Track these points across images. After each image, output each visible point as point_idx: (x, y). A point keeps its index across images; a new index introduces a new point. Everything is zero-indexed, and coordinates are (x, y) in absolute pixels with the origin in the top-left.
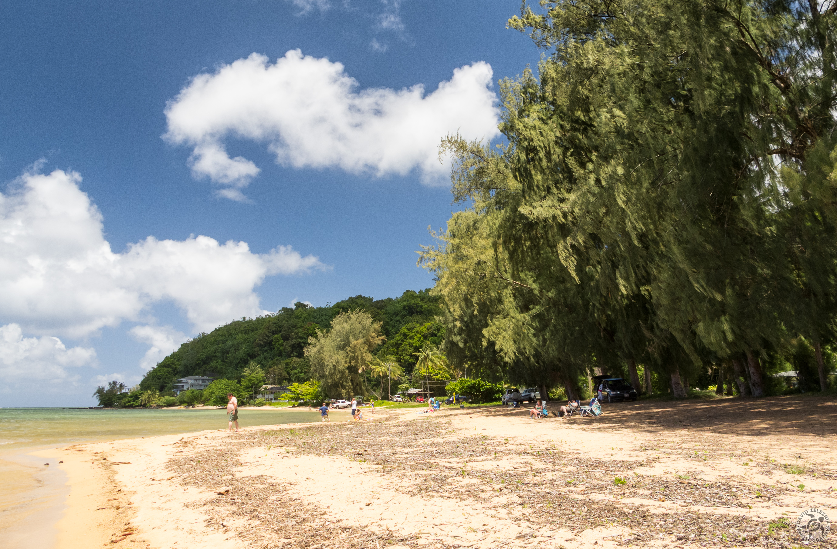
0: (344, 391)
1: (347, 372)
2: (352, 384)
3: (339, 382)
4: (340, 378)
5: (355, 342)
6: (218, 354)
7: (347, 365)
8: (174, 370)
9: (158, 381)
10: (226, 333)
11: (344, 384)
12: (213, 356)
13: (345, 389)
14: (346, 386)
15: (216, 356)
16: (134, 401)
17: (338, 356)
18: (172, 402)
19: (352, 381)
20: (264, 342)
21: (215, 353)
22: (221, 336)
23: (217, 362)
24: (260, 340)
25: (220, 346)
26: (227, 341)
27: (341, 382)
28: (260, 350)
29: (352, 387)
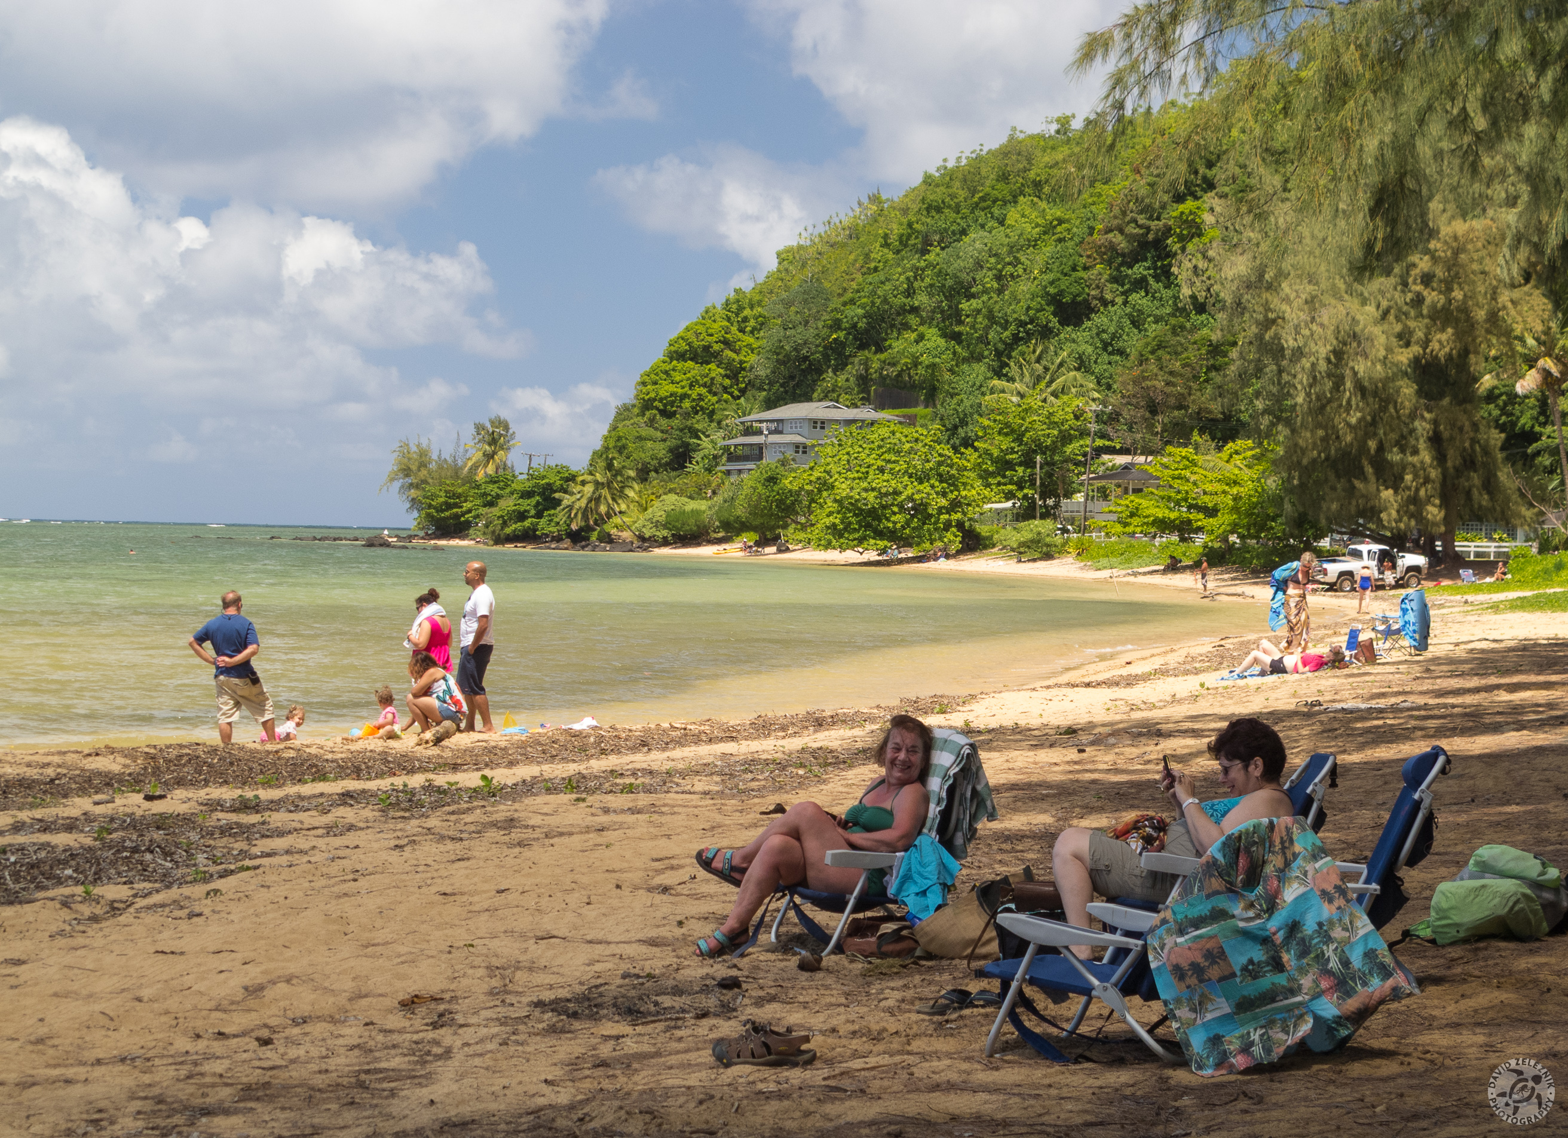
0: (1387, 494)
1: (1407, 390)
2: (1441, 458)
3: (1363, 448)
4: (1369, 427)
5: (1460, 227)
6: (922, 299)
7: (1404, 357)
8: (734, 372)
9: (663, 422)
10: (962, 194)
11: (1394, 456)
12: (903, 311)
13: (1396, 483)
14: (1403, 466)
15: (914, 310)
16: (539, 515)
17: (1353, 304)
18: (691, 526)
19: (1436, 440)
20: (1130, 238)
21: (910, 293)
22: (939, 210)
23: (921, 338)
24: (1109, 231)
25: (931, 257)
26: (964, 232)
27: (1372, 444)
28: (1114, 280)
29: (1434, 474)
